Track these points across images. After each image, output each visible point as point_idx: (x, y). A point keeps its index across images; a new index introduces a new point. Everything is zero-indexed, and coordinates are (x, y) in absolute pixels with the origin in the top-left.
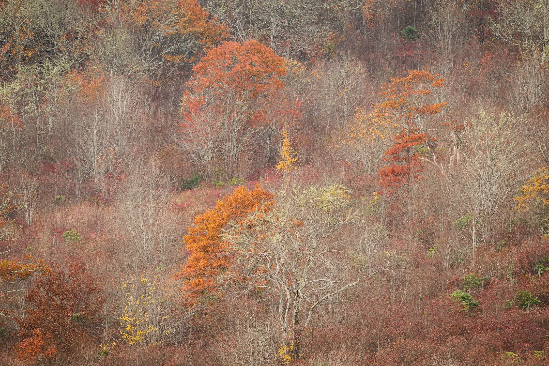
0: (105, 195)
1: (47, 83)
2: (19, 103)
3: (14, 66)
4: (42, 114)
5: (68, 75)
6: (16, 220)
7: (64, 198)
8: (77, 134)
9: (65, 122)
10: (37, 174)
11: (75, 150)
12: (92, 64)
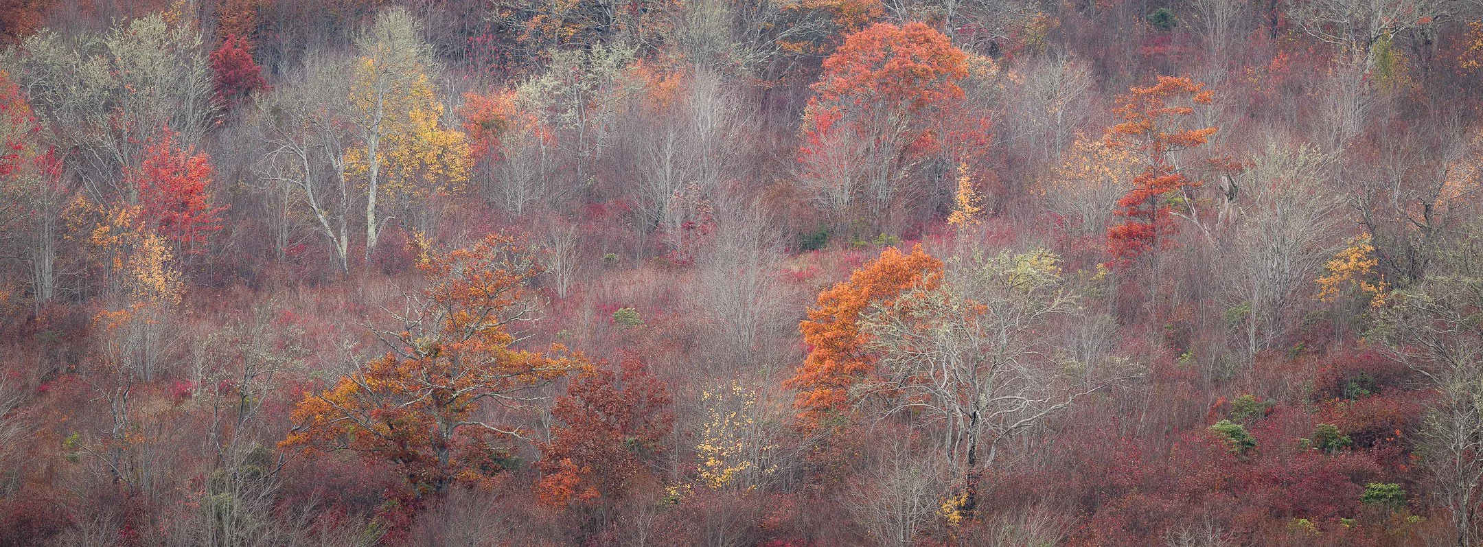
0: (681, 255)
1: (597, 78)
2: (553, 108)
3: (547, 52)
4: (588, 126)
5: (629, 67)
6: (542, 289)
7: (617, 257)
8: (640, 159)
9: (622, 140)
10: (577, 220)
11: (637, 183)
12: (667, 51)
